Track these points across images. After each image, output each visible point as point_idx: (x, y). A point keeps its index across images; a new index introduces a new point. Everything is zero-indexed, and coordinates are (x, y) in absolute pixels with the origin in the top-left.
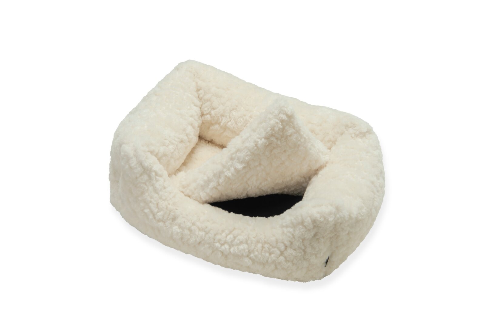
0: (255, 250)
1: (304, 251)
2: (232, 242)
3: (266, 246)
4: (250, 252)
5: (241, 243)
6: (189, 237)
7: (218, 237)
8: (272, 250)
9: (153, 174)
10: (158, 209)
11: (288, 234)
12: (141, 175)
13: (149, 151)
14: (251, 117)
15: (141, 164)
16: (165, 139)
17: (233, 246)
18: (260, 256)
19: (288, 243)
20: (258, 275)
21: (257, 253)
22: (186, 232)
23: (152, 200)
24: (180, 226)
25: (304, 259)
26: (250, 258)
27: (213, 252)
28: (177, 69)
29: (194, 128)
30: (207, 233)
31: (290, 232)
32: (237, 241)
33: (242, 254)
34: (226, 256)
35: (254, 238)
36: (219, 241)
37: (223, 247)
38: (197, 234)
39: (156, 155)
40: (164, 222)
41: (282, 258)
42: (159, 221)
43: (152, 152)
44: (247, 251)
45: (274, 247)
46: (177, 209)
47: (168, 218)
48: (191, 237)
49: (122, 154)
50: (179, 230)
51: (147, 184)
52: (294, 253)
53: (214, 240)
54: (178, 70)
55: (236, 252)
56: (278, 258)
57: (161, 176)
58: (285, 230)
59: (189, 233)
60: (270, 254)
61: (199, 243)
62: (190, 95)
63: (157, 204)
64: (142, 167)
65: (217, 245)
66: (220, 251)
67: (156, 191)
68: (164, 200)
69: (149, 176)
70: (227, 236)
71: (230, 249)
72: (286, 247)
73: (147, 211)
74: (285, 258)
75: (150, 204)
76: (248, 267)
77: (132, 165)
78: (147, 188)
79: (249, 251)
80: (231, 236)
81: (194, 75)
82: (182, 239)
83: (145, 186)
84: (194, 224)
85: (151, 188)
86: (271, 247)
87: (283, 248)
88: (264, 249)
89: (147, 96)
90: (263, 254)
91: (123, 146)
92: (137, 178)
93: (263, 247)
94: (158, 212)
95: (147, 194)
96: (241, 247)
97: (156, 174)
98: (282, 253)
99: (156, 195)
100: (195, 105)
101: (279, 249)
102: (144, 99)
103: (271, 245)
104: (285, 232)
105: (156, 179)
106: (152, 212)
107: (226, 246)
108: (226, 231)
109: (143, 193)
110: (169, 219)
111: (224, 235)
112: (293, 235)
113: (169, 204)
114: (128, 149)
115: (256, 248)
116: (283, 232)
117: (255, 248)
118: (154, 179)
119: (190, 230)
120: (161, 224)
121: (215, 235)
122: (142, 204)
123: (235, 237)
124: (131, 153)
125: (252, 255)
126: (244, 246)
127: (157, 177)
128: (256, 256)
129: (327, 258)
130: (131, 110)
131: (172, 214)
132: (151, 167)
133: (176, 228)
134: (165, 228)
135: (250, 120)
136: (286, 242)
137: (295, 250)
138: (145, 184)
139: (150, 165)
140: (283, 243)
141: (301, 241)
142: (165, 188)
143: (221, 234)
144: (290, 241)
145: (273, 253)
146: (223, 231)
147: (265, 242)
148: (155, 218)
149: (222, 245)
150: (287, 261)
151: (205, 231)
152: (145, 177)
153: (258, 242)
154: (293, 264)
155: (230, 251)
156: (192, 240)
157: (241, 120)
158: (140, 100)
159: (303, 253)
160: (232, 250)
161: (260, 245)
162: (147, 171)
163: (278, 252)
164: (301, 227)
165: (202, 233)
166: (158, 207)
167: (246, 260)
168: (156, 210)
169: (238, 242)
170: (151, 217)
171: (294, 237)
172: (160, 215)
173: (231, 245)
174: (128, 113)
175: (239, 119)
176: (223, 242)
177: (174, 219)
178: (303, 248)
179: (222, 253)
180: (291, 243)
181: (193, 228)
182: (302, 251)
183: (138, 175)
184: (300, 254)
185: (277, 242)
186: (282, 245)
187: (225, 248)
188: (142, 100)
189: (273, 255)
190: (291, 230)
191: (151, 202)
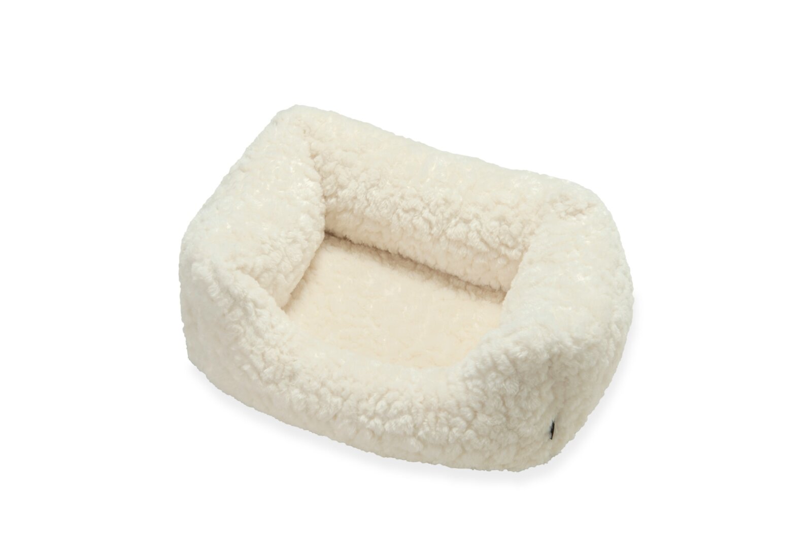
0: (425, 423)
1: (508, 417)
2: (385, 412)
3: (442, 415)
4: (416, 428)
5: (401, 413)
6: (317, 407)
7: (363, 405)
8: (453, 420)
9: (251, 305)
10: (265, 362)
11: (475, 390)
12: (231, 310)
13: (238, 268)
14: (402, 197)
15: (226, 291)
16: (263, 243)
17: (389, 419)
18: (434, 433)
19: (476, 406)
20: (439, 466)
21: (427, 429)
22: (313, 398)
23: (253, 349)
24: (303, 390)
25: (509, 430)
26: (419, 439)
27: (358, 431)
28: (275, 122)
29: (313, 217)
30: (345, 400)
31: (477, 386)
32: (393, 411)
33: (405, 433)
34: (380, 438)
35: (421, 403)
36: (365, 412)
37: (372, 423)
38: (329, 401)
39: (251, 273)
40: (277, 384)
41: (470, 432)
42: (268, 382)
43: (242, 269)
44: (411, 426)
45: (454, 416)
46: (294, 361)
47: (282, 375)
48: (320, 407)
49: (195, 278)
50: (301, 396)
51: (243, 322)
52: (489, 421)
53: (358, 410)
54: (277, 124)
55: (394, 429)
56: (463, 433)
57: (263, 307)
58: (470, 384)
59: (317, 400)
60: (450, 428)
61: (335, 416)
62: (300, 164)
63: (263, 355)
64: (231, 296)
65: (363, 418)
66: (368, 429)
67: (258, 333)
68: (274, 347)
69: (245, 310)
70: (376, 403)
71: (384, 425)
72: (475, 413)
73: (246, 367)
74: (476, 431)
75: (251, 356)
76: (419, 454)
77: (214, 295)
78: (242, 331)
79: (415, 426)
80: (383, 403)
81: (305, 131)
82: (307, 410)
83: (240, 328)
84: (323, 384)
85: (250, 330)
86: (450, 416)
87: (469, 415)
88: (439, 421)
89: (230, 174)
90: (438, 429)
91: (195, 265)
92: (224, 315)
93: (437, 418)
94: (265, 368)
95: (244, 340)
96: (402, 420)
97: (256, 305)
98: (469, 425)
99: (259, 340)
100: (312, 180)
101: (463, 417)
102: (225, 181)
103: (449, 413)
104: (470, 388)
105: (256, 312)
106: (255, 368)
107: (377, 421)
108: (375, 395)
109: (237, 339)
110: (283, 377)
111: (372, 401)
112: (483, 390)
113: (282, 352)
114: (202, 269)
115: (426, 420)
116: (467, 389)
117: (424, 421)
118: (254, 314)
119: (317, 394)
120: (272, 387)
121: (358, 402)
122: (238, 358)
123: (389, 405)
124: (209, 277)
125: (421, 433)
126: (406, 419)
127: (258, 310)
128: (427, 434)
129: (551, 424)
130: (204, 202)
131: (288, 368)
132: (245, 294)
133: (296, 393)
134: (278, 394)
135: (402, 202)
136: (474, 405)
137: (490, 415)
138: (239, 323)
139: (243, 292)
140: (468, 406)
141: (499, 398)
142: (273, 327)
143: (367, 400)
144: (480, 402)
145: (455, 427)
146: (370, 395)
147: (440, 409)
148: (261, 378)
149: (371, 418)
150: (479, 436)
151: (342, 397)
152: (239, 312)
153: (428, 410)
154: (492, 440)
155: (385, 429)
156: (322, 413)
157: (386, 204)
158: (219, 183)
159: (504, 419)
160: (387, 426)
161: (431, 416)
162: (237, 301)
163: (463, 423)
164: (493, 374)
165: (337, 400)
166: (264, 360)
167: (413, 442)
168: (261, 365)
169: (395, 412)
170: (254, 377)
171: (485, 394)
172: (268, 372)
173: (385, 418)
174: (201, 207)
175: (383, 202)
176: (370, 414)
177: (292, 376)
178: (503, 409)
179: (373, 432)
180: (483, 405)
181: (323, 391)
182: (502, 416)
183: (226, 311)
184: (500, 422)
185: (459, 405)
186: (467, 409)
187: (376, 424)
188: (222, 182)
189: (454, 430)
190: (479, 382)
191: (252, 352)
